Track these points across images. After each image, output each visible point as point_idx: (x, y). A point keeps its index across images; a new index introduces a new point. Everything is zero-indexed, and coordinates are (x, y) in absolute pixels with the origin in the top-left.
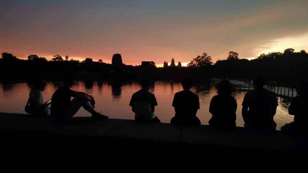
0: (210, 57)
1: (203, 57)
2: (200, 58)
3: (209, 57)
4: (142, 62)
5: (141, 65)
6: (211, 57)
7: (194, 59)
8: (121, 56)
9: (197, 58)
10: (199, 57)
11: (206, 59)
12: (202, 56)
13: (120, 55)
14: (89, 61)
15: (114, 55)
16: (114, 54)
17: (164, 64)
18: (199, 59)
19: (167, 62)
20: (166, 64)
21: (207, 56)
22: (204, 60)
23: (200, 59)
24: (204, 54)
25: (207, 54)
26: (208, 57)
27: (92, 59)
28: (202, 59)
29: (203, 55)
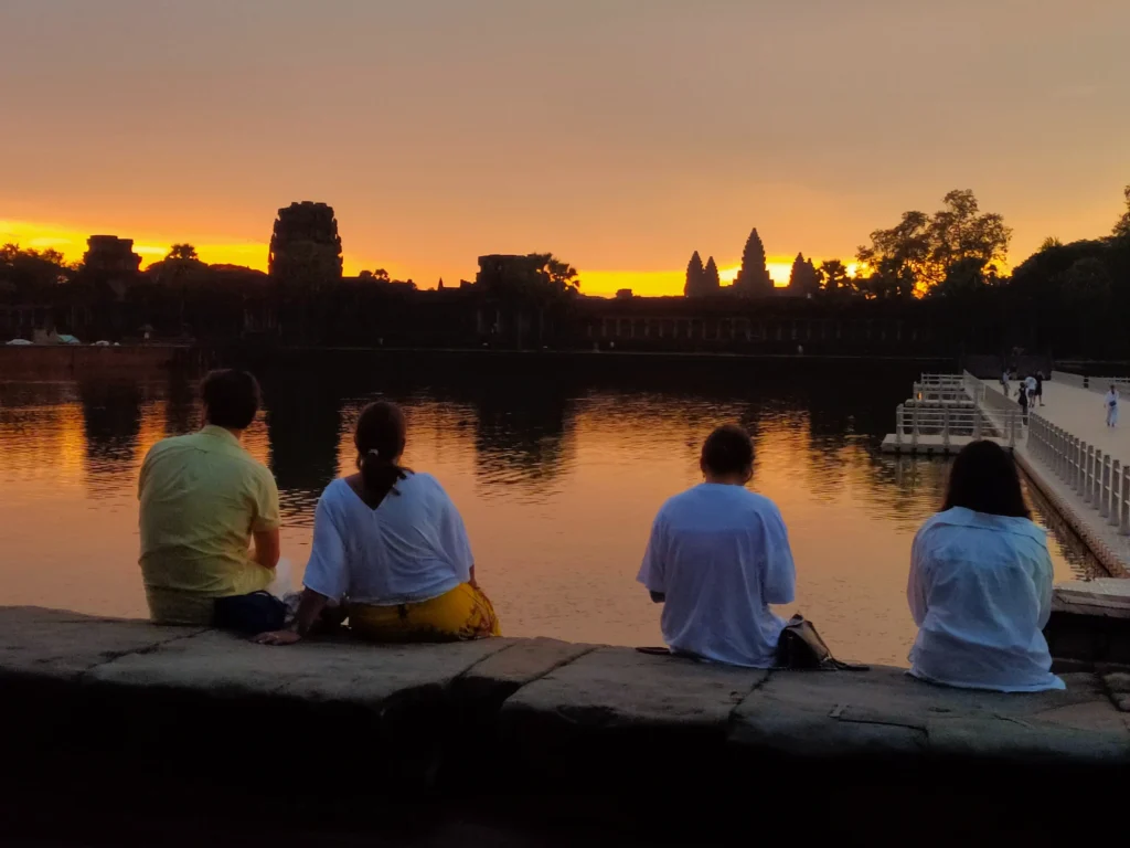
0: (994, 218)
1: (944, 221)
2: (921, 231)
3: (991, 217)
4: (483, 261)
5: (472, 279)
6: (1004, 223)
7: (878, 234)
8: (336, 216)
9: (902, 228)
10: (914, 219)
11: (968, 234)
12: (939, 215)
13: (330, 211)
14: (110, 253)
15: (281, 212)
16: (287, 205)
17: (690, 275)
18: (913, 236)
19: (711, 262)
20: (700, 273)
21: (978, 215)
22: (955, 246)
23: (927, 236)
24: (951, 196)
25: (977, 196)
26: (983, 221)
27: (129, 243)
28: (941, 236)
29: (947, 208)
